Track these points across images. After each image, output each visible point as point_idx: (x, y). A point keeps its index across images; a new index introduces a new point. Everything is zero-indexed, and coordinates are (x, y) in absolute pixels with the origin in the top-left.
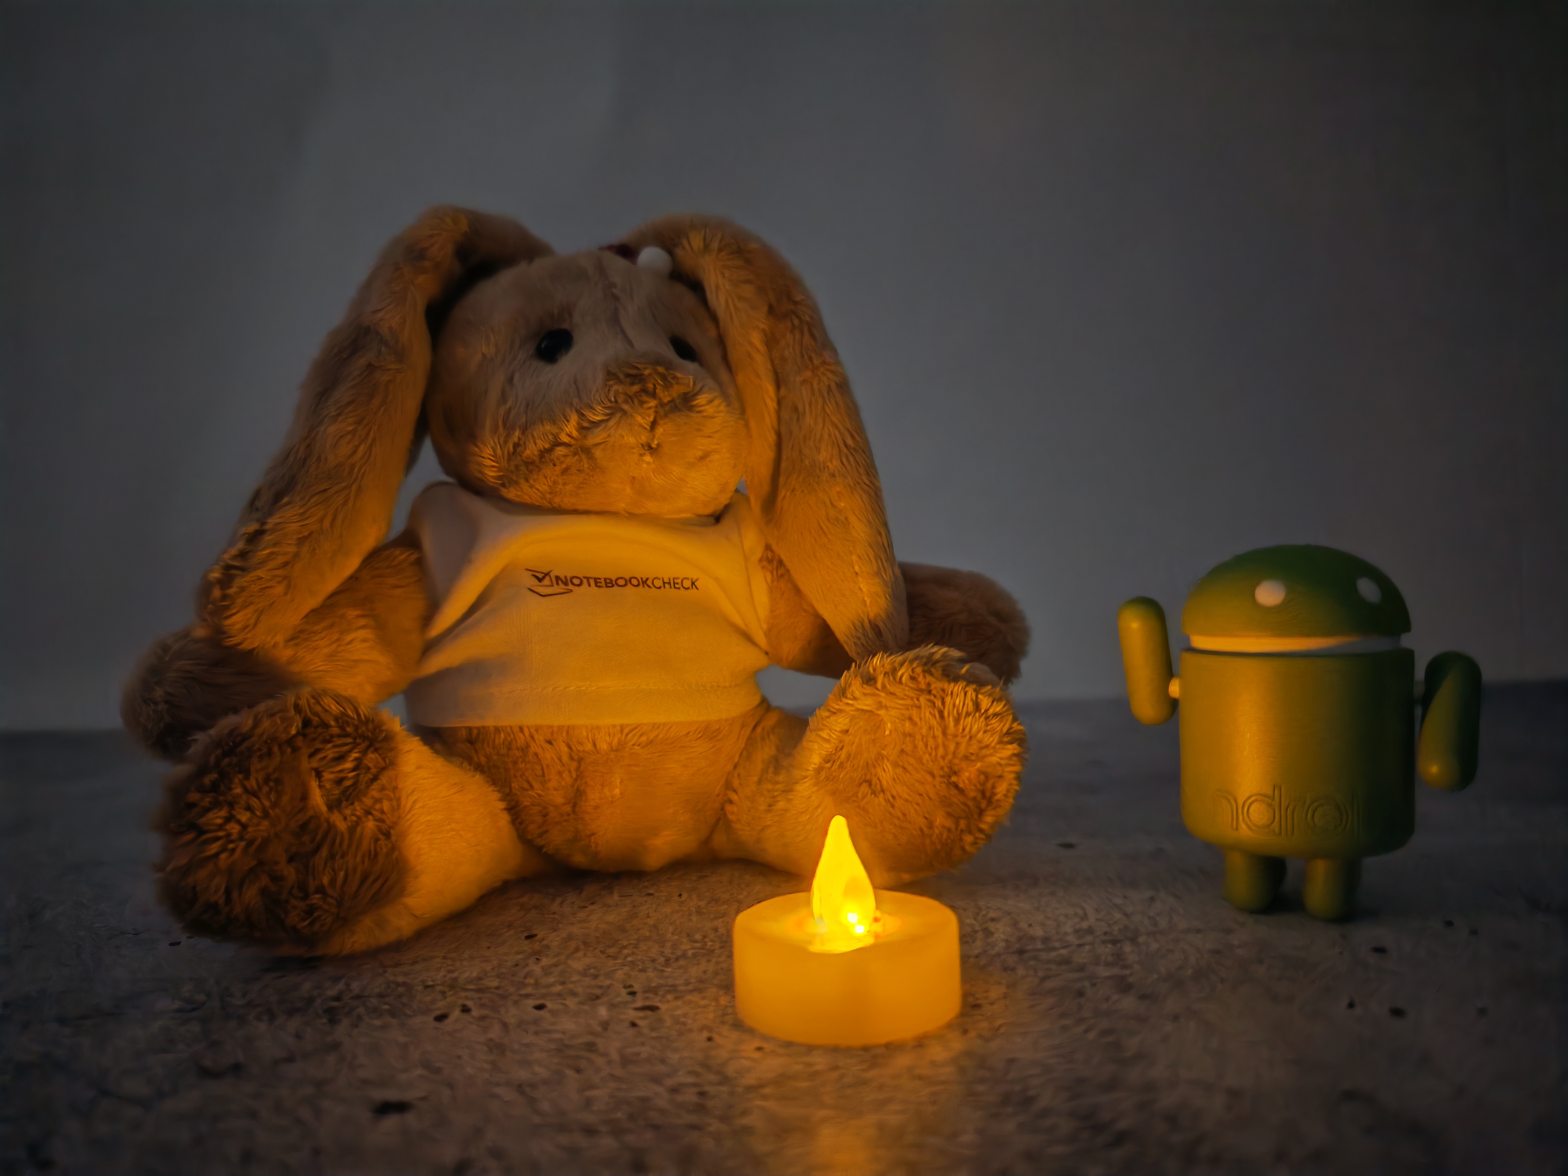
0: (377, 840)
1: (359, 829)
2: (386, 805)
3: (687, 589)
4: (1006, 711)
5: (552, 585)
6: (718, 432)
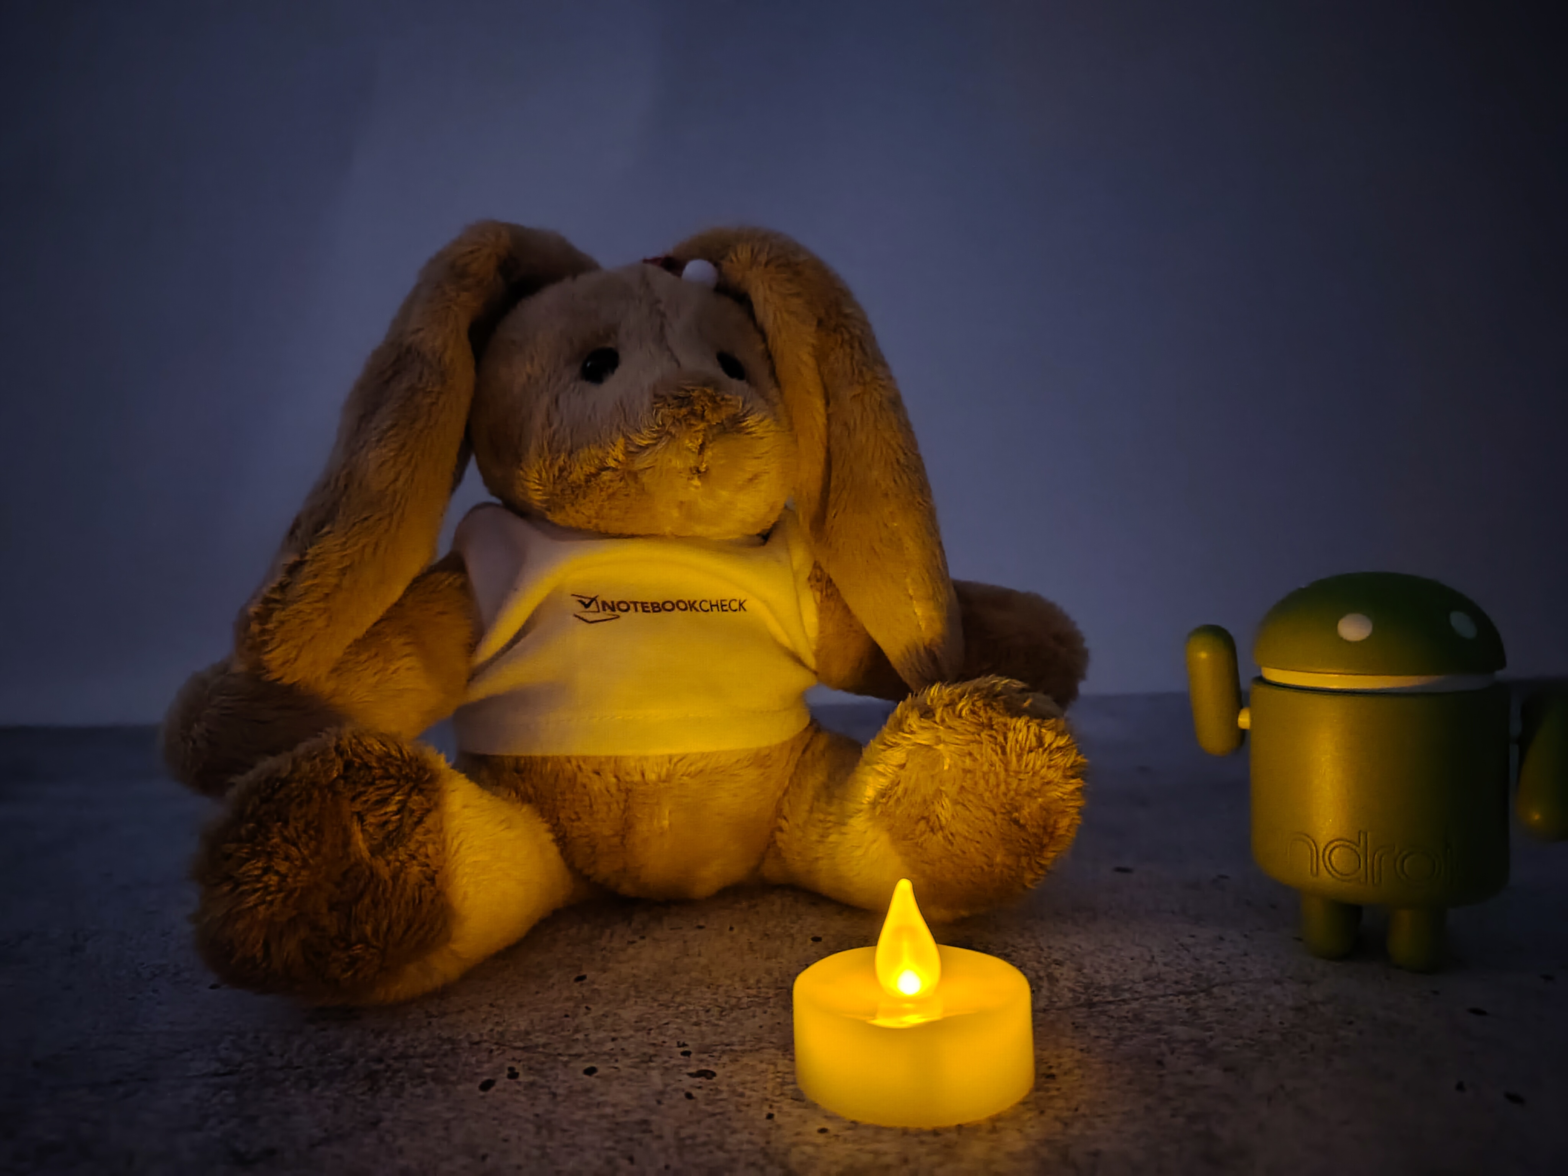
0: (421, 887)
1: (402, 876)
2: (430, 849)
3: (736, 611)
4: (1069, 745)
5: (599, 611)
6: (767, 452)
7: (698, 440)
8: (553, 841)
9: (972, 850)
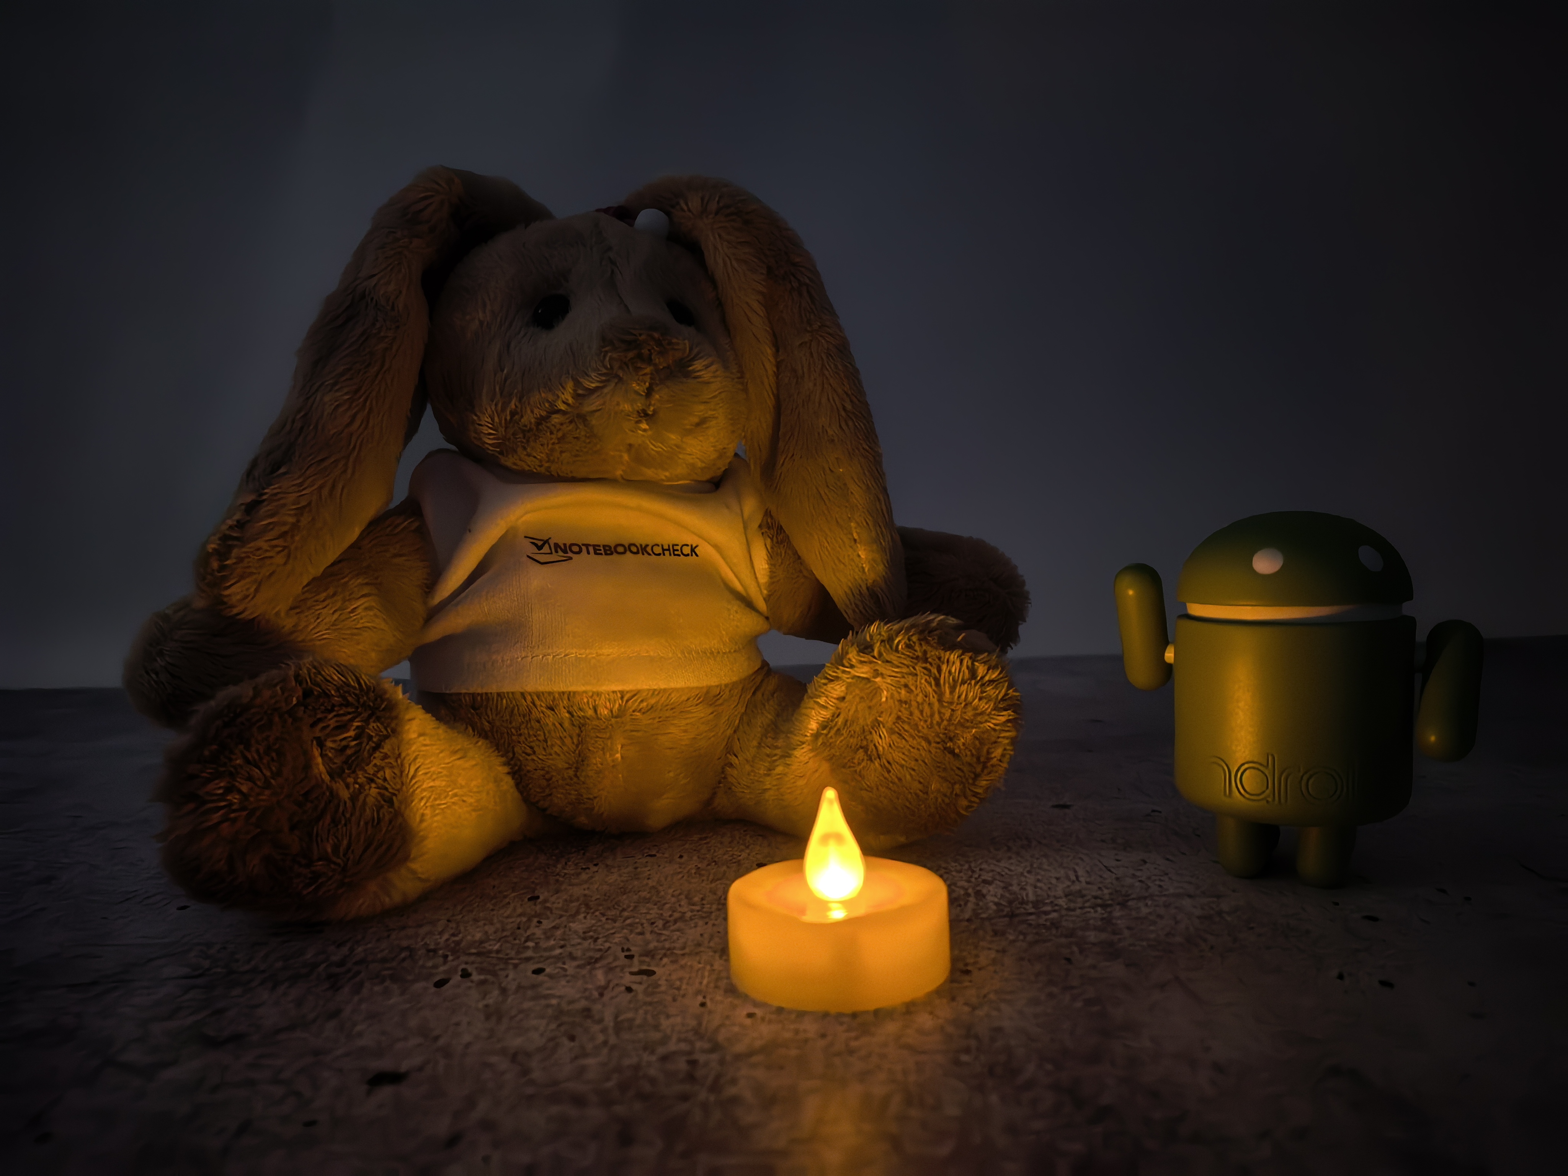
0: (379, 808)
1: (362, 797)
2: (388, 773)
3: (688, 555)
4: (1002, 678)
5: (551, 553)
6: (715, 397)
7: (645, 383)
8: (508, 773)
9: (908, 777)
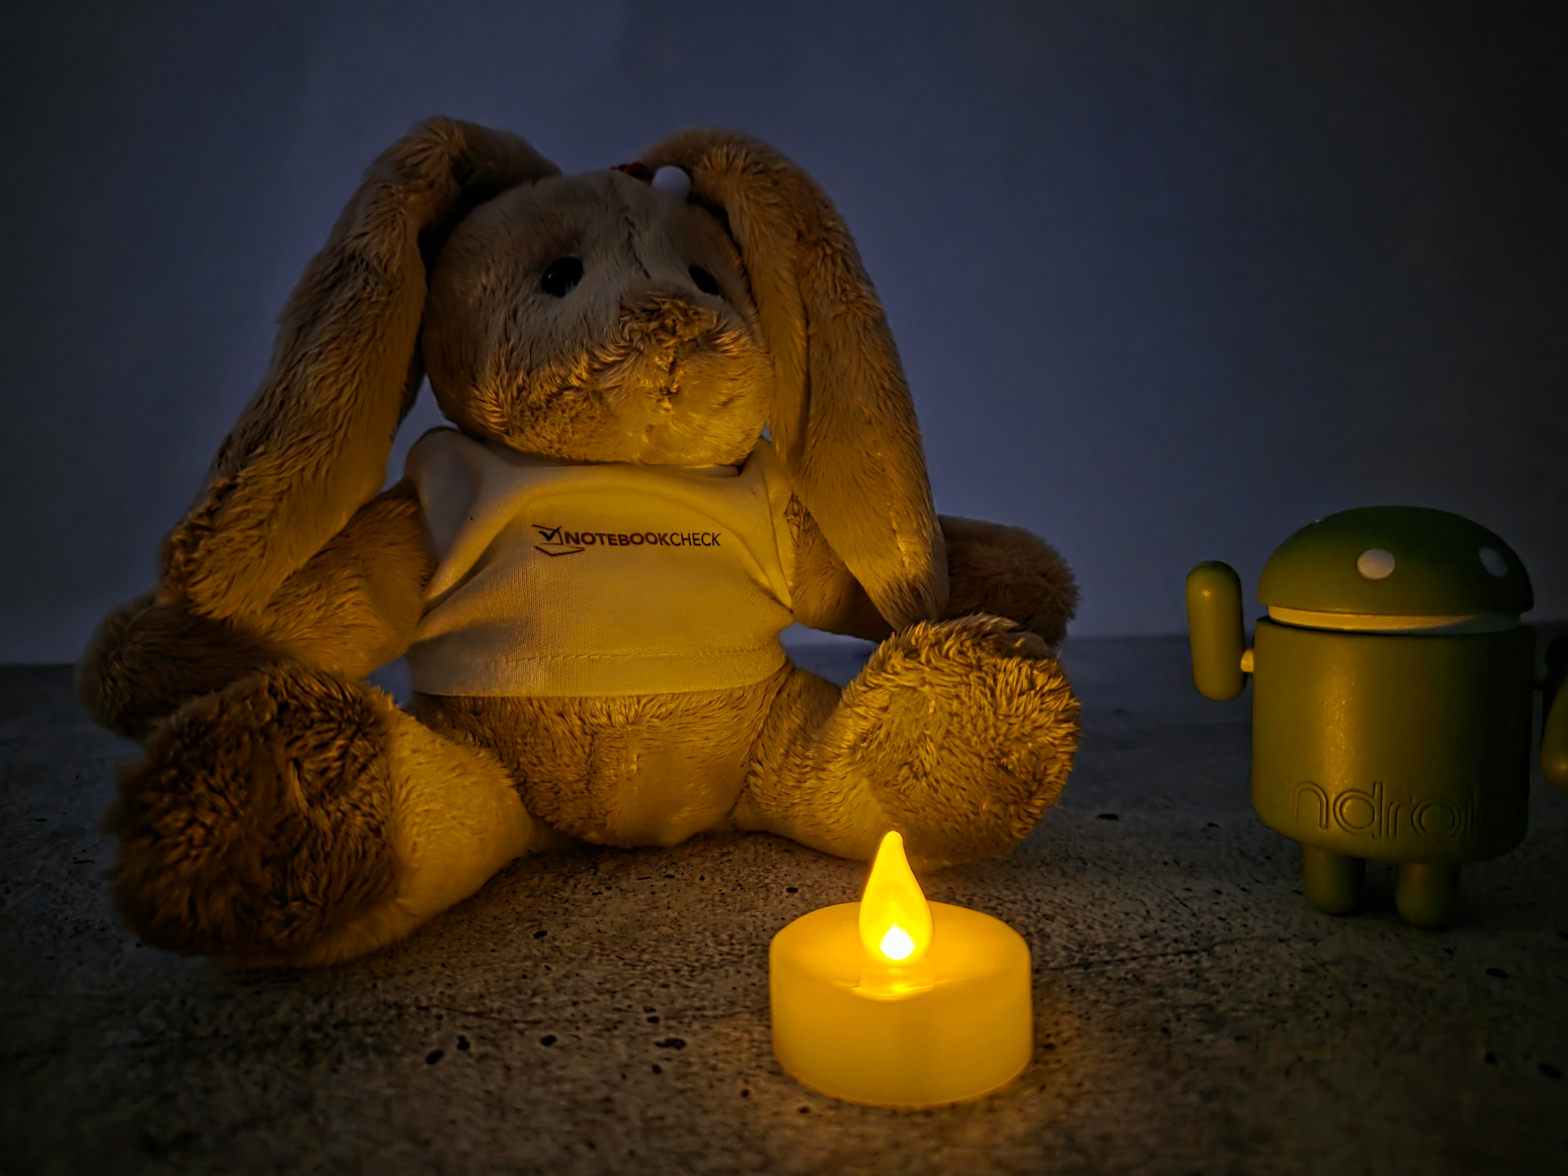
0: (364, 839)
1: (344, 827)
3: (709, 545)
4: (1063, 687)
5: (562, 544)
6: (743, 374)
7: (668, 358)
8: (513, 786)
9: (958, 797)
